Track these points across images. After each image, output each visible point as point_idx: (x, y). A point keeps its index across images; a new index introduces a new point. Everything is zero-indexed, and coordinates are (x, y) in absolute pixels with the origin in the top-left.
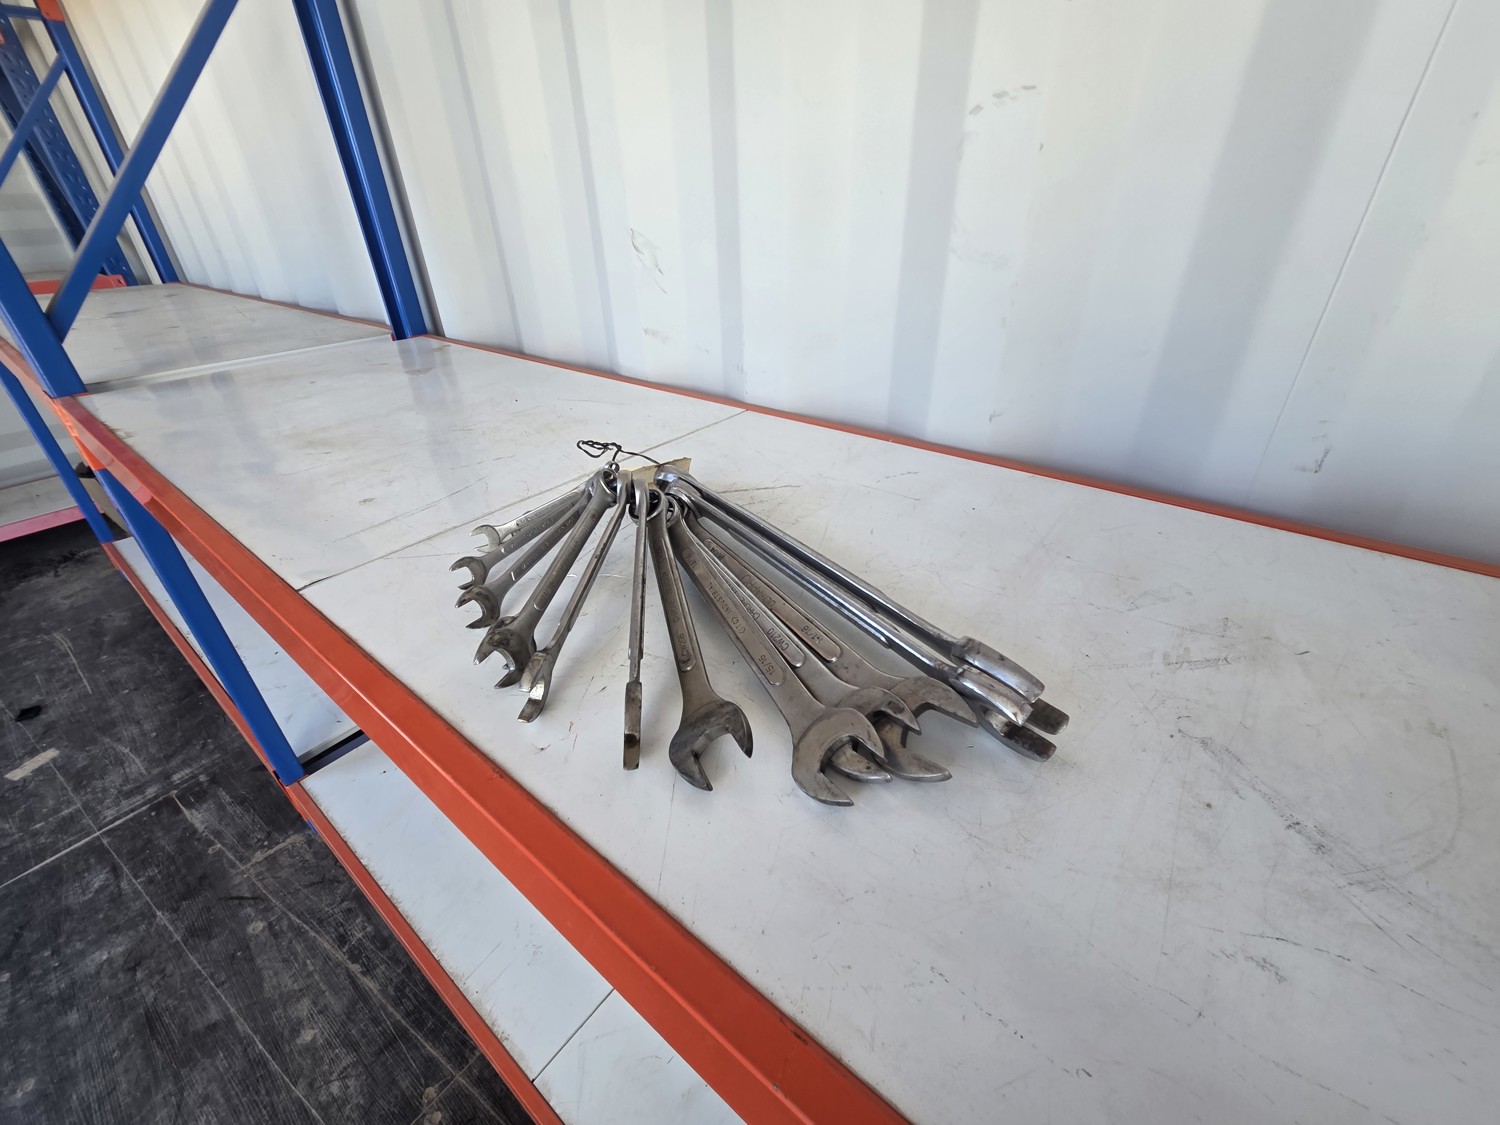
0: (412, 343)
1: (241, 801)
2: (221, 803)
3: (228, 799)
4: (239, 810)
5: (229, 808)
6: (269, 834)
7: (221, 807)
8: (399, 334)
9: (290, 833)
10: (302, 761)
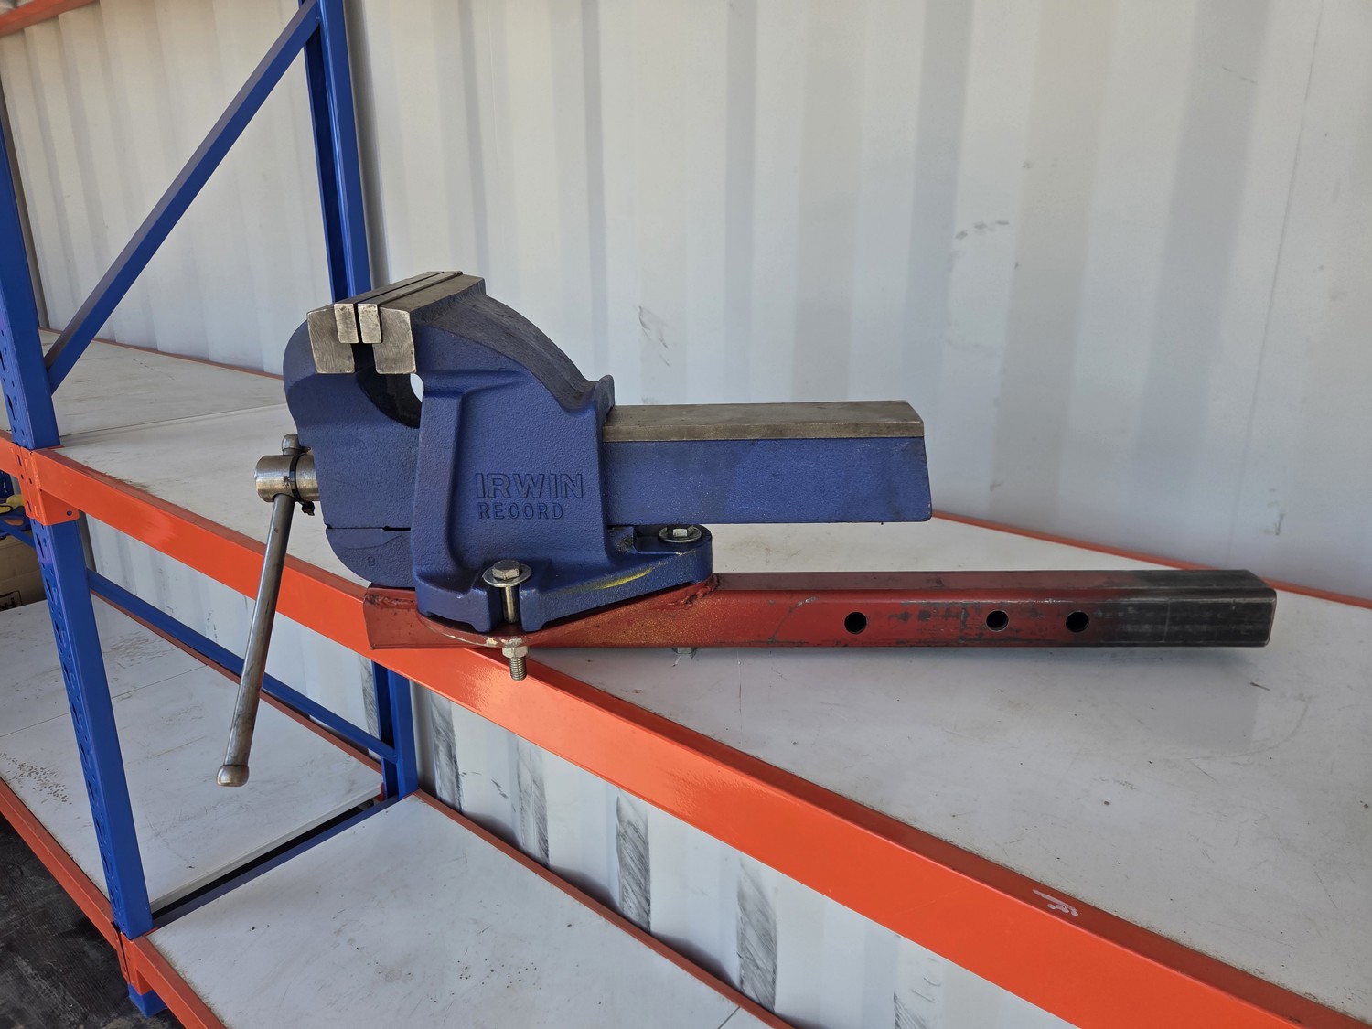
1: (48, 974)
2: (21, 976)
3: (30, 971)
4: (45, 984)
5: (31, 981)
6: (85, 1018)
7: (21, 980)
9: (112, 1016)
10: (153, 911)
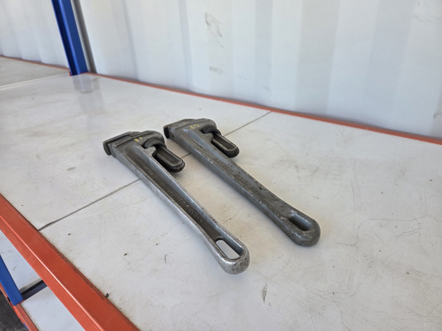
0: (80, 77)
8: (74, 72)
10: (21, 292)
